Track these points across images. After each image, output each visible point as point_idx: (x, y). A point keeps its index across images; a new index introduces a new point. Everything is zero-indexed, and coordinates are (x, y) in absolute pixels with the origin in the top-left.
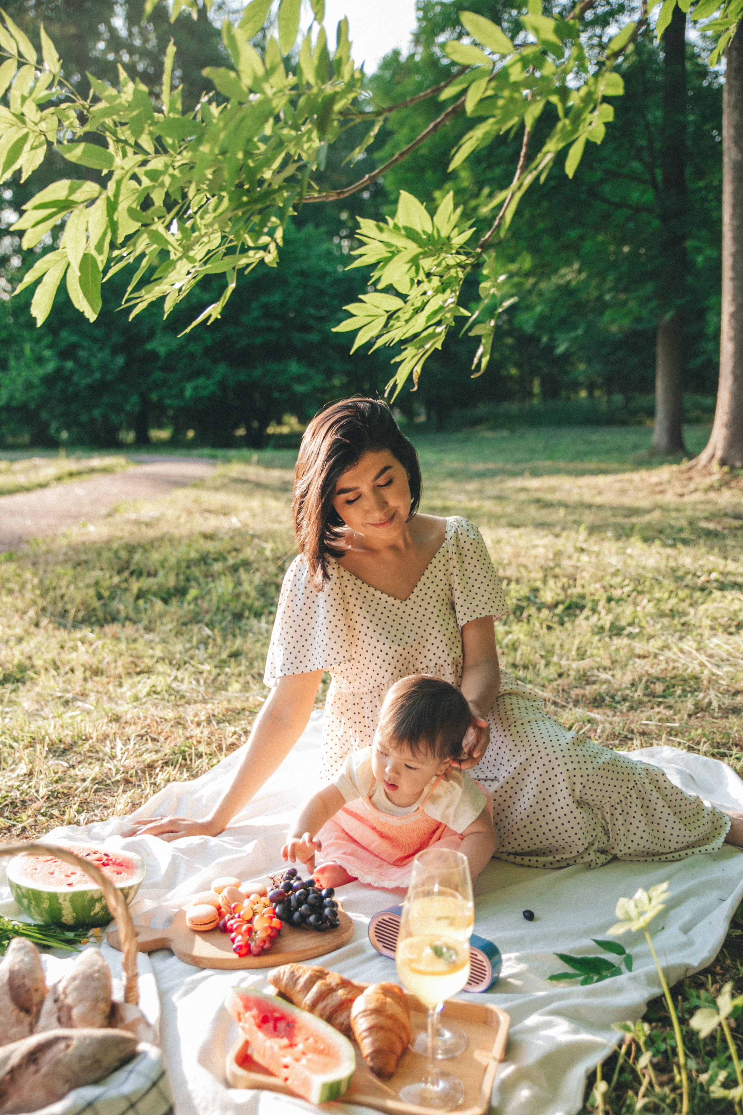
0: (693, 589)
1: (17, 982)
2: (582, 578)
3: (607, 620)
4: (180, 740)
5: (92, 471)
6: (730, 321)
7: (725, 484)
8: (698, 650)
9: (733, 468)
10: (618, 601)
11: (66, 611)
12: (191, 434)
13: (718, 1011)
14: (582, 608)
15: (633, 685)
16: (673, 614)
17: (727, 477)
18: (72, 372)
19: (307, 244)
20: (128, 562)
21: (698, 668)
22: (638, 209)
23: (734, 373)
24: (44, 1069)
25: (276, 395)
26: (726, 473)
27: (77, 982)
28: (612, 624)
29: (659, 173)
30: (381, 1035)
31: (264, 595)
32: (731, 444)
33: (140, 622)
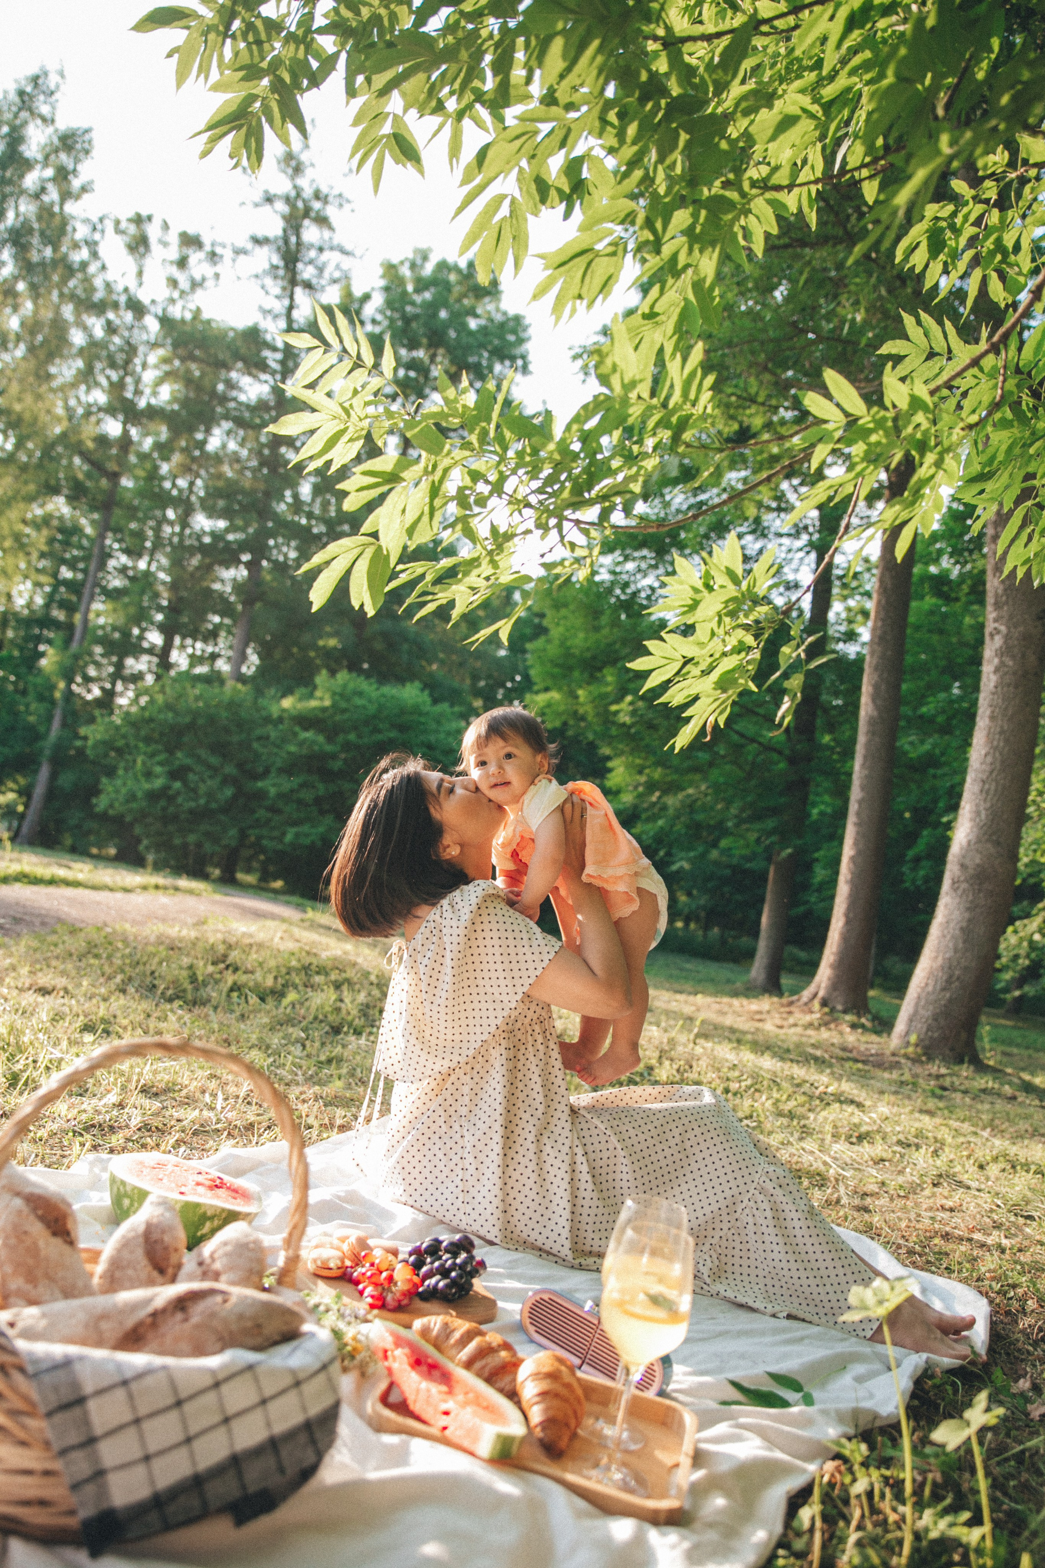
0: (811, 1097)
1: (155, 1236)
7: (824, 1024)
8: (820, 1151)
9: (833, 1010)
11: (155, 986)
12: (279, 884)
13: (968, 1423)
16: (791, 1115)
17: (827, 1018)
18: (178, 793)
20: (225, 956)
21: (823, 1167)
23: (846, 915)
24: (195, 1319)
26: (826, 1014)
27: (229, 1248)
30: (556, 1403)
31: (365, 1015)
32: (835, 985)
33: (232, 1011)
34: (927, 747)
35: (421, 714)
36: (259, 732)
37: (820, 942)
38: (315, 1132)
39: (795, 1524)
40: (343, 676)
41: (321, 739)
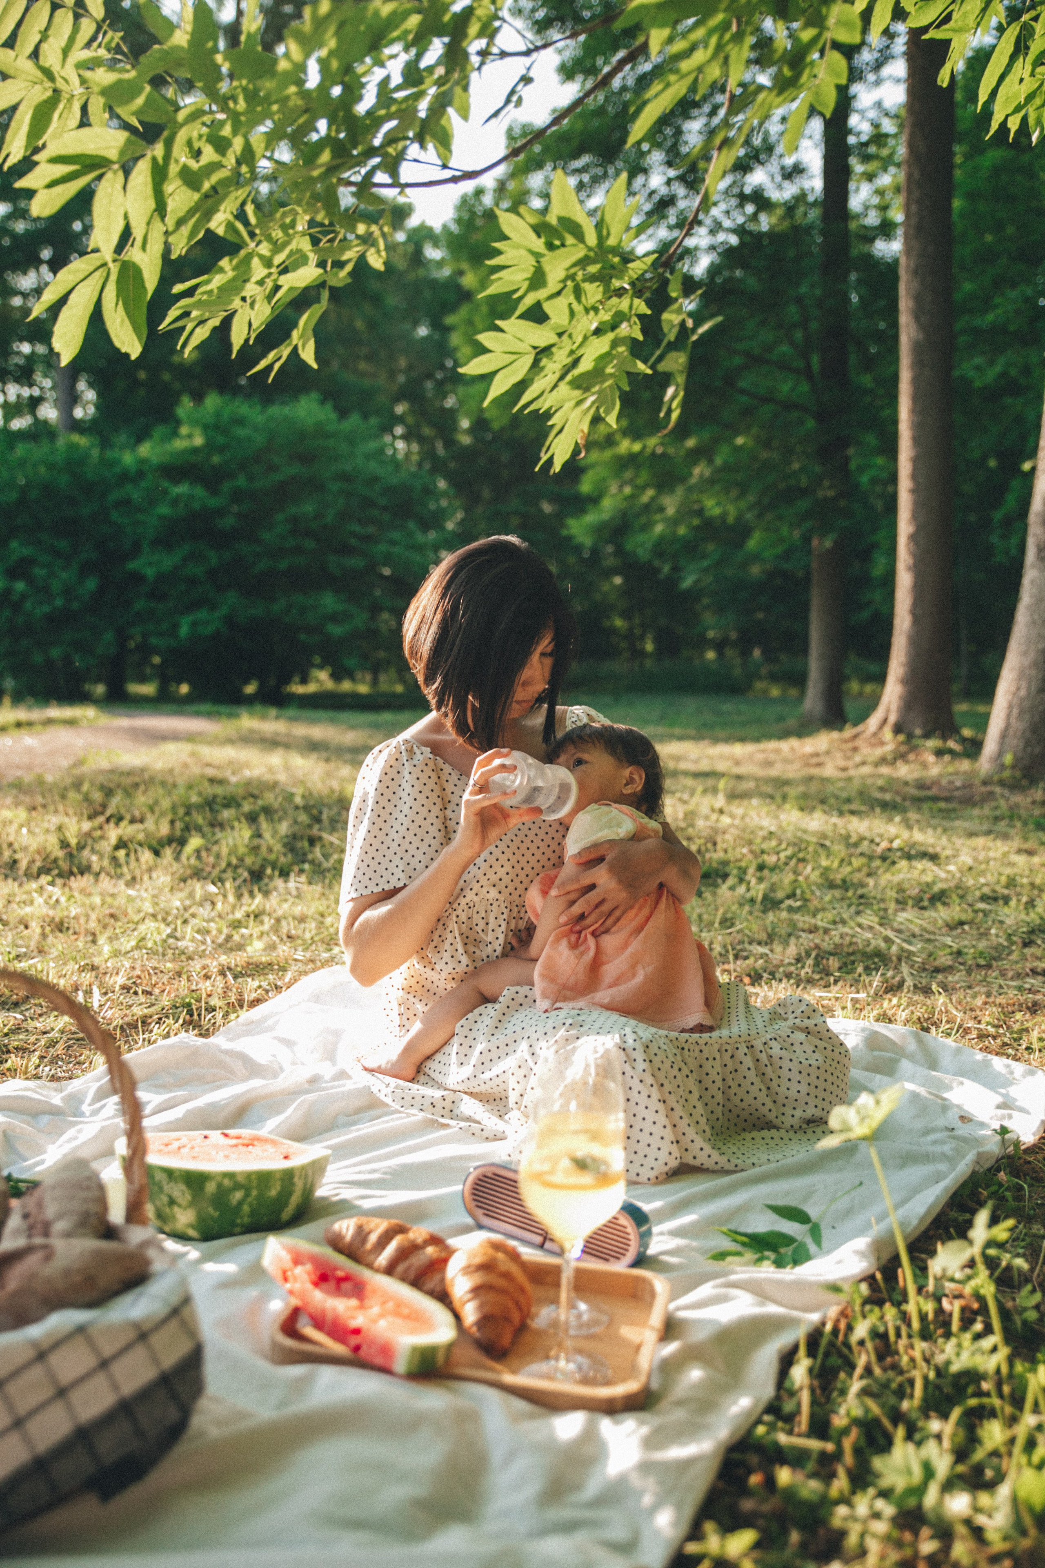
0: (871, 858)
2: (724, 841)
3: (759, 890)
4: (184, 992)
5: (49, 722)
6: (908, 544)
7: (900, 756)
8: (881, 925)
9: (910, 736)
10: (773, 869)
11: (15, 862)
12: (184, 689)
13: (971, 1242)
14: (725, 876)
15: (798, 960)
16: (845, 885)
17: (903, 748)
18: (23, 597)
19: (351, 440)
21: (883, 945)
22: (789, 406)
25: (302, 637)
26: (902, 743)
28: (765, 898)
29: (815, 361)
30: (491, 1297)
31: (292, 850)
32: (908, 704)
33: (120, 876)
34: (998, 369)
35: (327, 436)
36: (115, 496)
37: (883, 654)
38: (219, 1015)
39: (787, 1384)
40: (212, 401)
41: (200, 491)
